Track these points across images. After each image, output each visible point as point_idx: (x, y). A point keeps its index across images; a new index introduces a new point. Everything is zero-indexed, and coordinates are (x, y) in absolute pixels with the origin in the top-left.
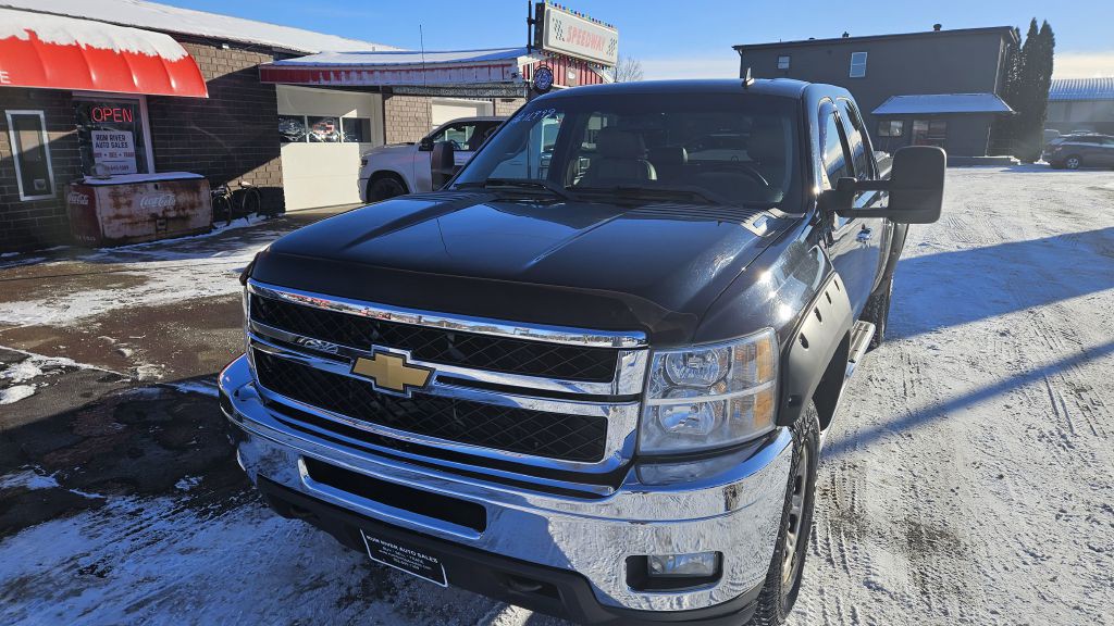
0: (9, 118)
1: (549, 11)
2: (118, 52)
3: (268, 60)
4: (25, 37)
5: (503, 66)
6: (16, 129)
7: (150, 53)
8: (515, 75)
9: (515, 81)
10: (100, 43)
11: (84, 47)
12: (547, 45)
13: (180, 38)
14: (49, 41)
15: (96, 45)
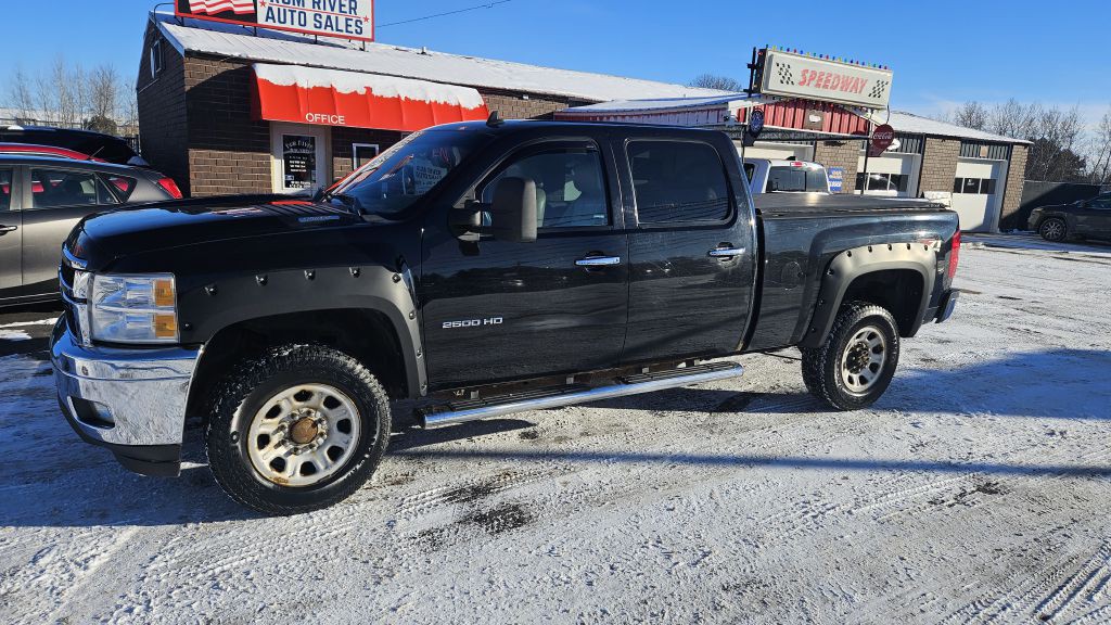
0: (355, 149)
1: (771, 56)
2: (427, 102)
3: (561, 108)
4: (362, 91)
5: (719, 110)
6: (358, 157)
7: (453, 103)
8: (726, 119)
9: (727, 124)
10: (416, 96)
11: (403, 99)
12: (767, 88)
13: (482, 90)
14: (379, 95)
15: (412, 98)
